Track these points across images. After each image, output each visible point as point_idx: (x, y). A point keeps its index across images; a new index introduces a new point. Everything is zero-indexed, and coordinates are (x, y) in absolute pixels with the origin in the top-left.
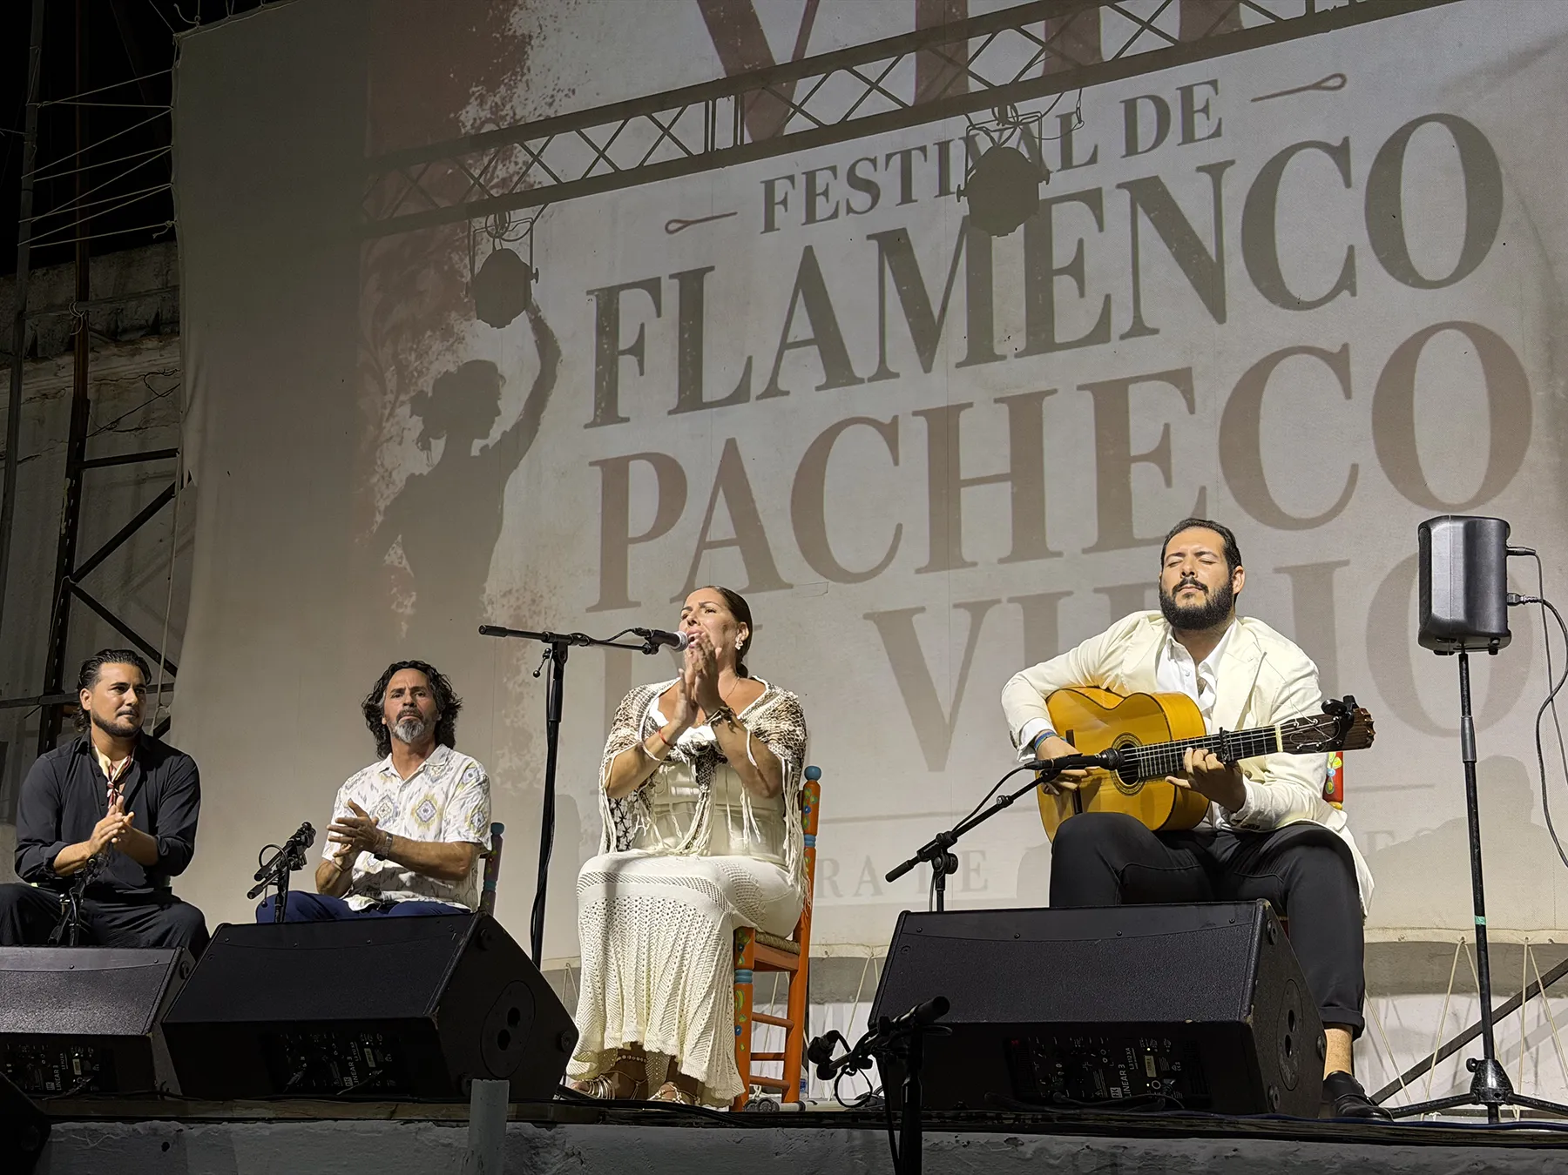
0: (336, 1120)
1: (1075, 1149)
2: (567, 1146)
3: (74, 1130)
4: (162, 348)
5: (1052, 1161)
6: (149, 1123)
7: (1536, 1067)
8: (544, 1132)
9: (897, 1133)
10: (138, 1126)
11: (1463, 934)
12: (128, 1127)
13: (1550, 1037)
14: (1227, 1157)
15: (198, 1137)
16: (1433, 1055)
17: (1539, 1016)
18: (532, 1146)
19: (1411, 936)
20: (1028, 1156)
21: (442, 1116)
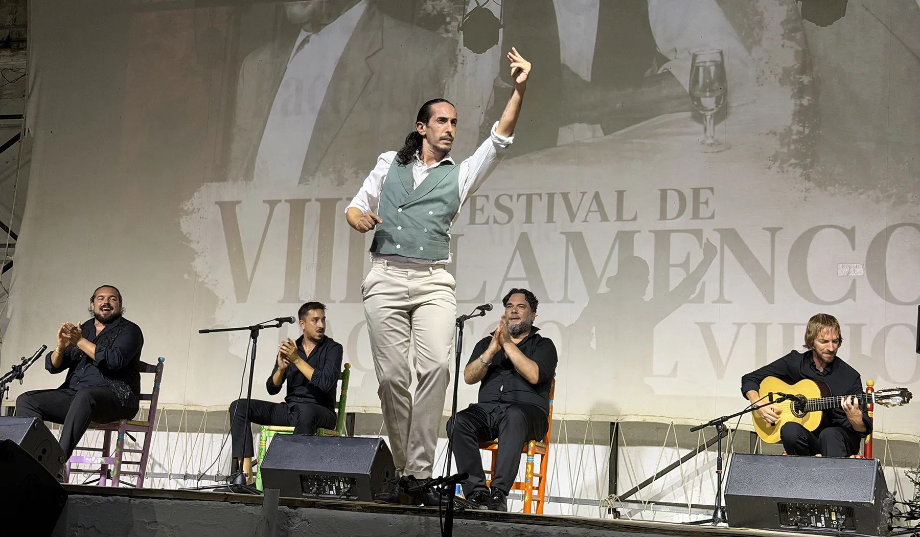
0: (201, 500)
1: (507, 528)
2: (303, 516)
3: (80, 498)
4: (13, 56)
5: (498, 532)
6: (114, 497)
7: (701, 484)
8: (292, 510)
9: (444, 519)
10: (110, 498)
11: (672, 420)
12: (105, 499)
13: (709, 470)
14: (564, 534)
15: (138, 504)
16: (654, 476)
17: (704, 460)
18: (288, 516)
19: (649, 420)
20: (489, 530)
21: (249, 501)
